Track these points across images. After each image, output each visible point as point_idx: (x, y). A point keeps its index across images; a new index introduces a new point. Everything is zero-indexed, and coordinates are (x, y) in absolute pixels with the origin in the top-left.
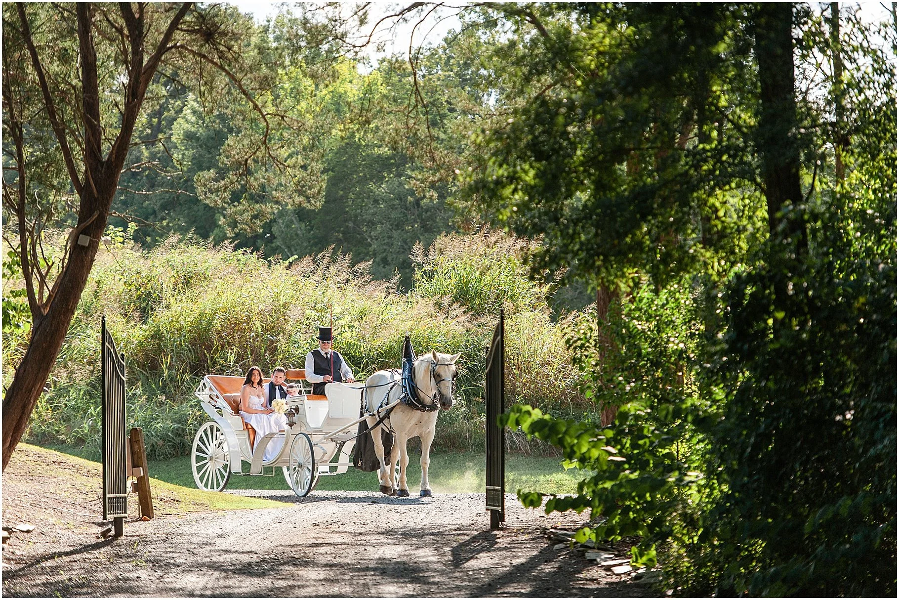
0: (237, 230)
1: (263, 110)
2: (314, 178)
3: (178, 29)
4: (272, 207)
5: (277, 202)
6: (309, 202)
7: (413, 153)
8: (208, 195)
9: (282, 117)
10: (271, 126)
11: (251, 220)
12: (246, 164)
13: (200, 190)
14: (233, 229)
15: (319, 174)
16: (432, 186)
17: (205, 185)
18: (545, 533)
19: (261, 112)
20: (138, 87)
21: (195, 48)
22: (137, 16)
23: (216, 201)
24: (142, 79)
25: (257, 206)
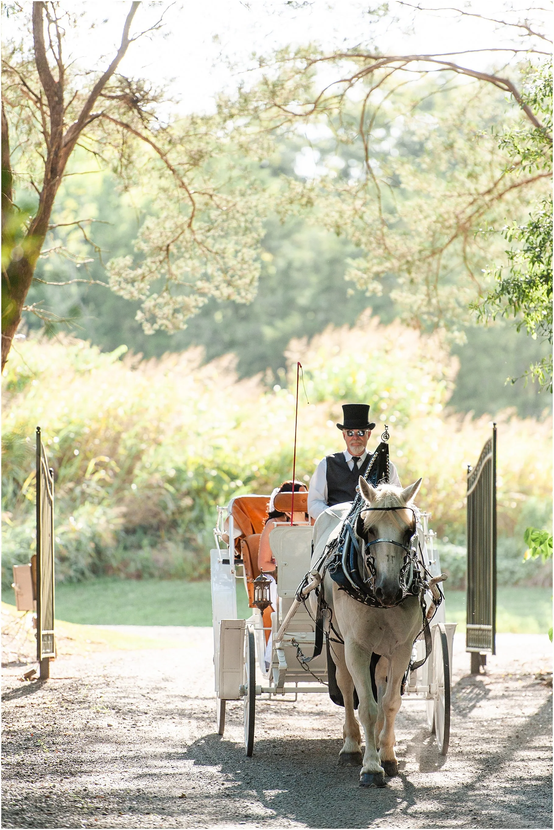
0: (156, 326)
1: (189, 188)
2: (245, 266)
3: (102, 95)
4: (196, 300)
5: (203, 294)
6: (239, 294)
7: (360, 240)
8: (123, 285)
9: (211, 196)
10: (197, 206)
11: (173, 314)
12: (168, 250)
13: (113, 279)
14: (152, 325)
15: (251, 262)
16: (377, 276)
17: (119, 274)
18: (543, 679)
19: (187, 191)
20: (57, 163)
21: (116, 117)
22: (56, 79)
23: (131, 293)
24: (62, 153)
25: (180, 299)
